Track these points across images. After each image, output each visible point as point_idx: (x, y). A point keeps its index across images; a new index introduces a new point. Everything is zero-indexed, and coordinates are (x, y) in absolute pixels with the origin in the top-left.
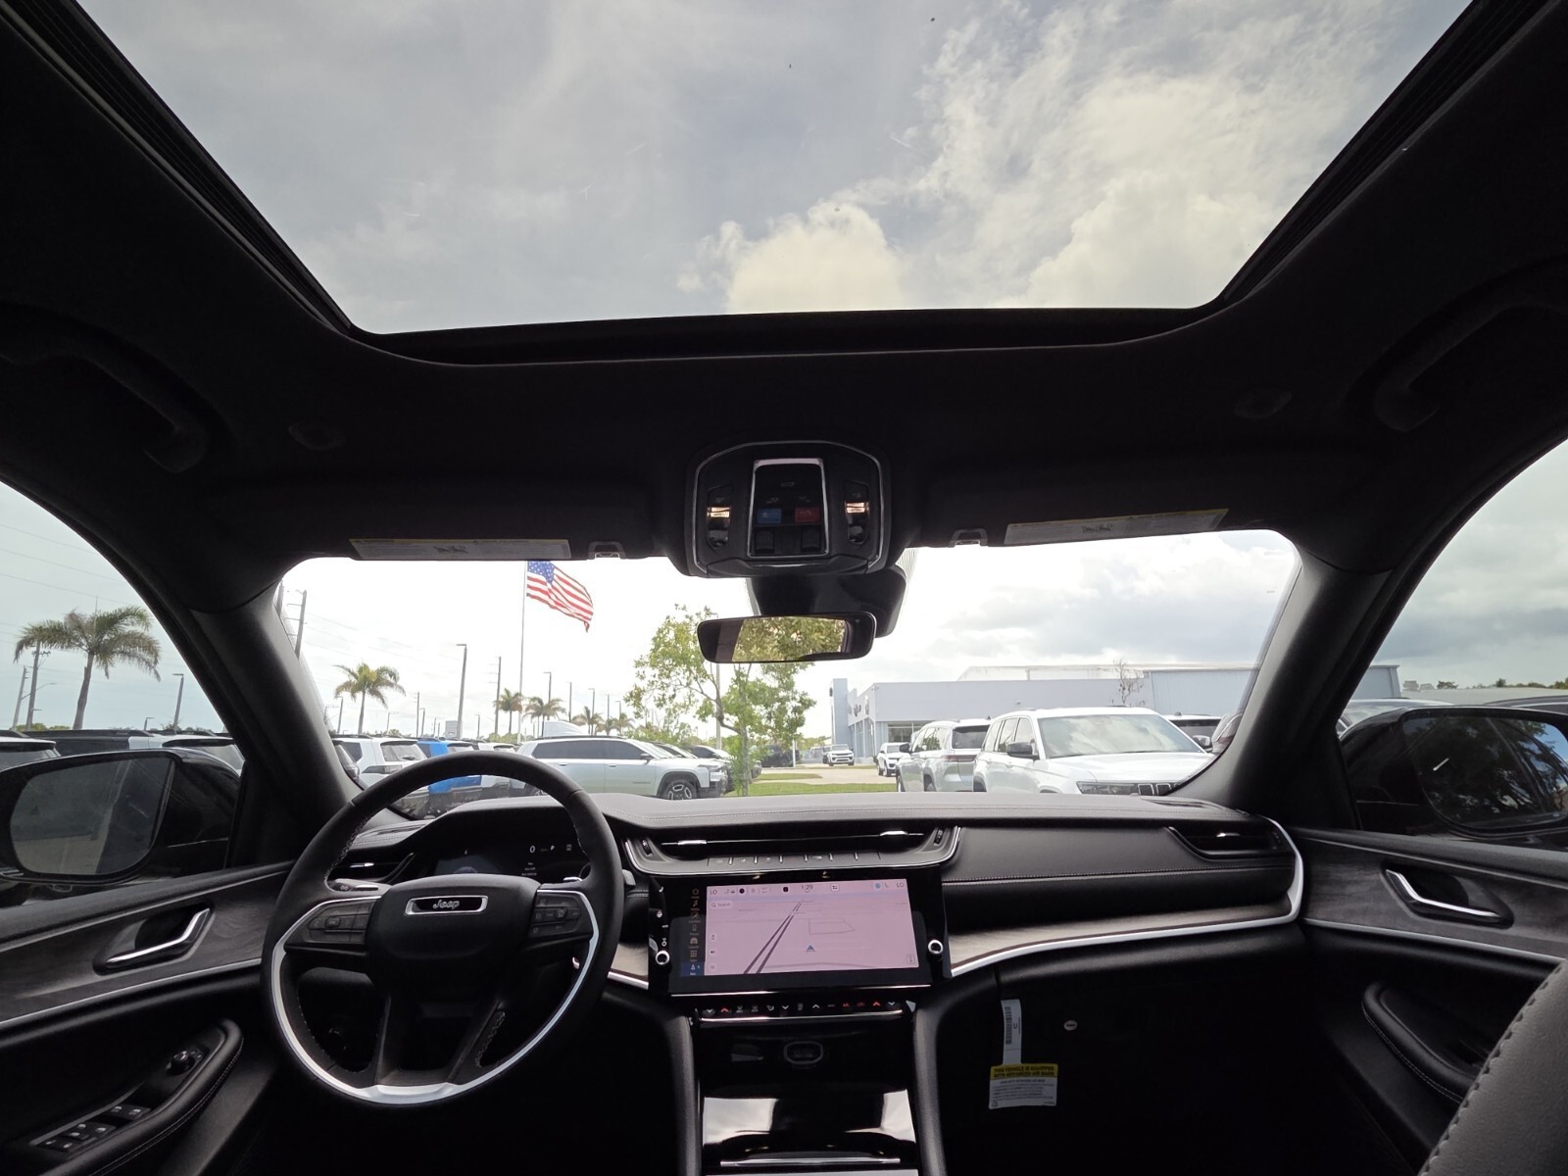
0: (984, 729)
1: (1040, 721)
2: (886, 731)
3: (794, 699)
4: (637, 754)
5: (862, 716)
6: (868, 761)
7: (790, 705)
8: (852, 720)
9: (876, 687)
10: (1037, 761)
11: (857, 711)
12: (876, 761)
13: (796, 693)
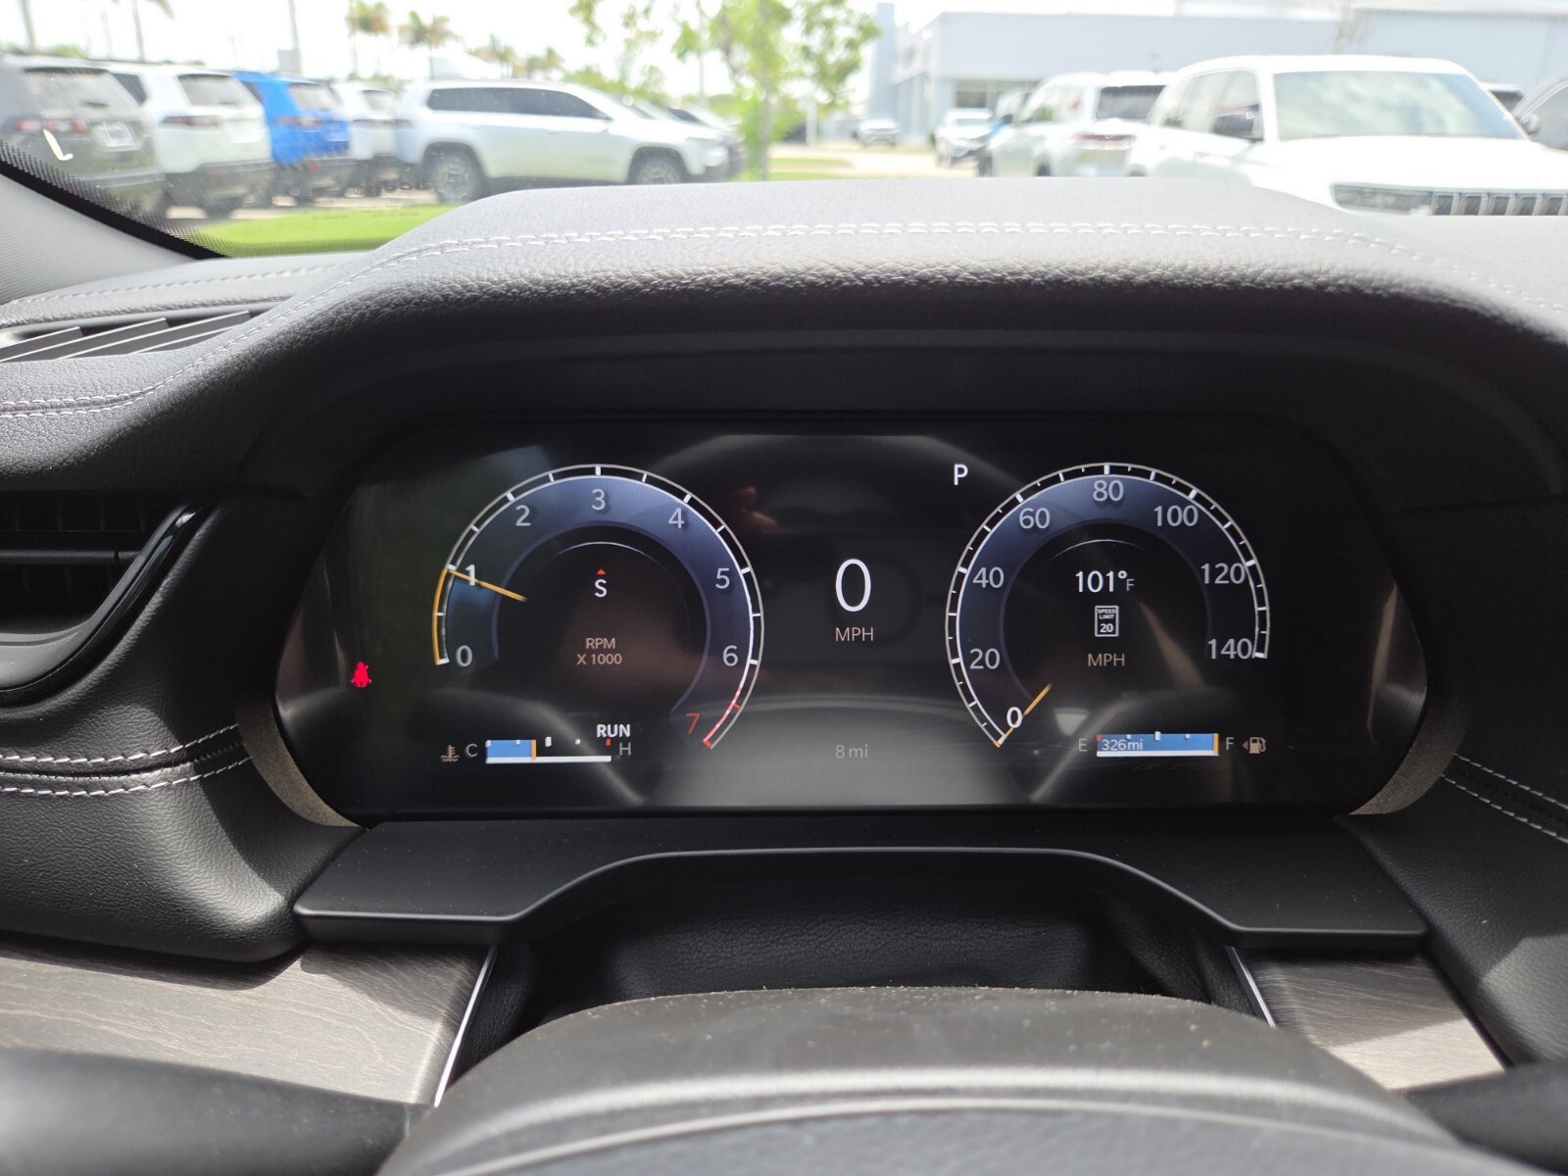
0: (1155, 91)
1: (1278, 77)
2: (949, 95)
3: (847, 23)
4: (587, 111)
5: (917, 66)
6: (918, 139)
7: (843, 33)
8: (900, 73)
9: (945, 19)
10: (1259, 147)
11: (910, 54)
12: (933, 140)
13: (850, 12)
